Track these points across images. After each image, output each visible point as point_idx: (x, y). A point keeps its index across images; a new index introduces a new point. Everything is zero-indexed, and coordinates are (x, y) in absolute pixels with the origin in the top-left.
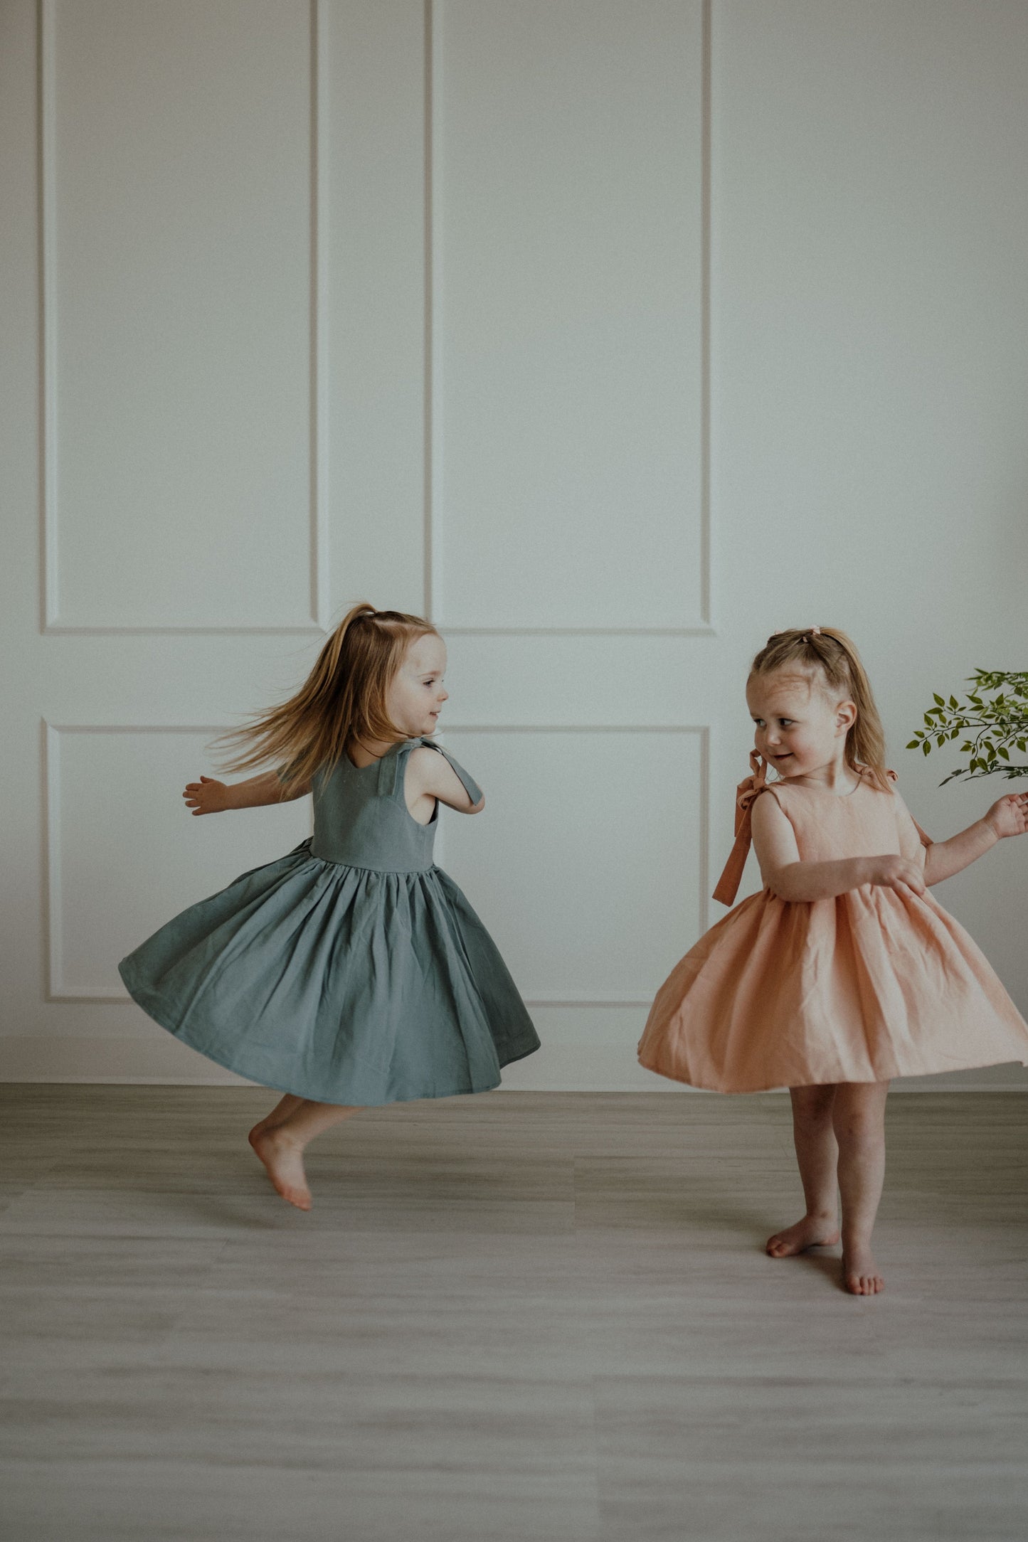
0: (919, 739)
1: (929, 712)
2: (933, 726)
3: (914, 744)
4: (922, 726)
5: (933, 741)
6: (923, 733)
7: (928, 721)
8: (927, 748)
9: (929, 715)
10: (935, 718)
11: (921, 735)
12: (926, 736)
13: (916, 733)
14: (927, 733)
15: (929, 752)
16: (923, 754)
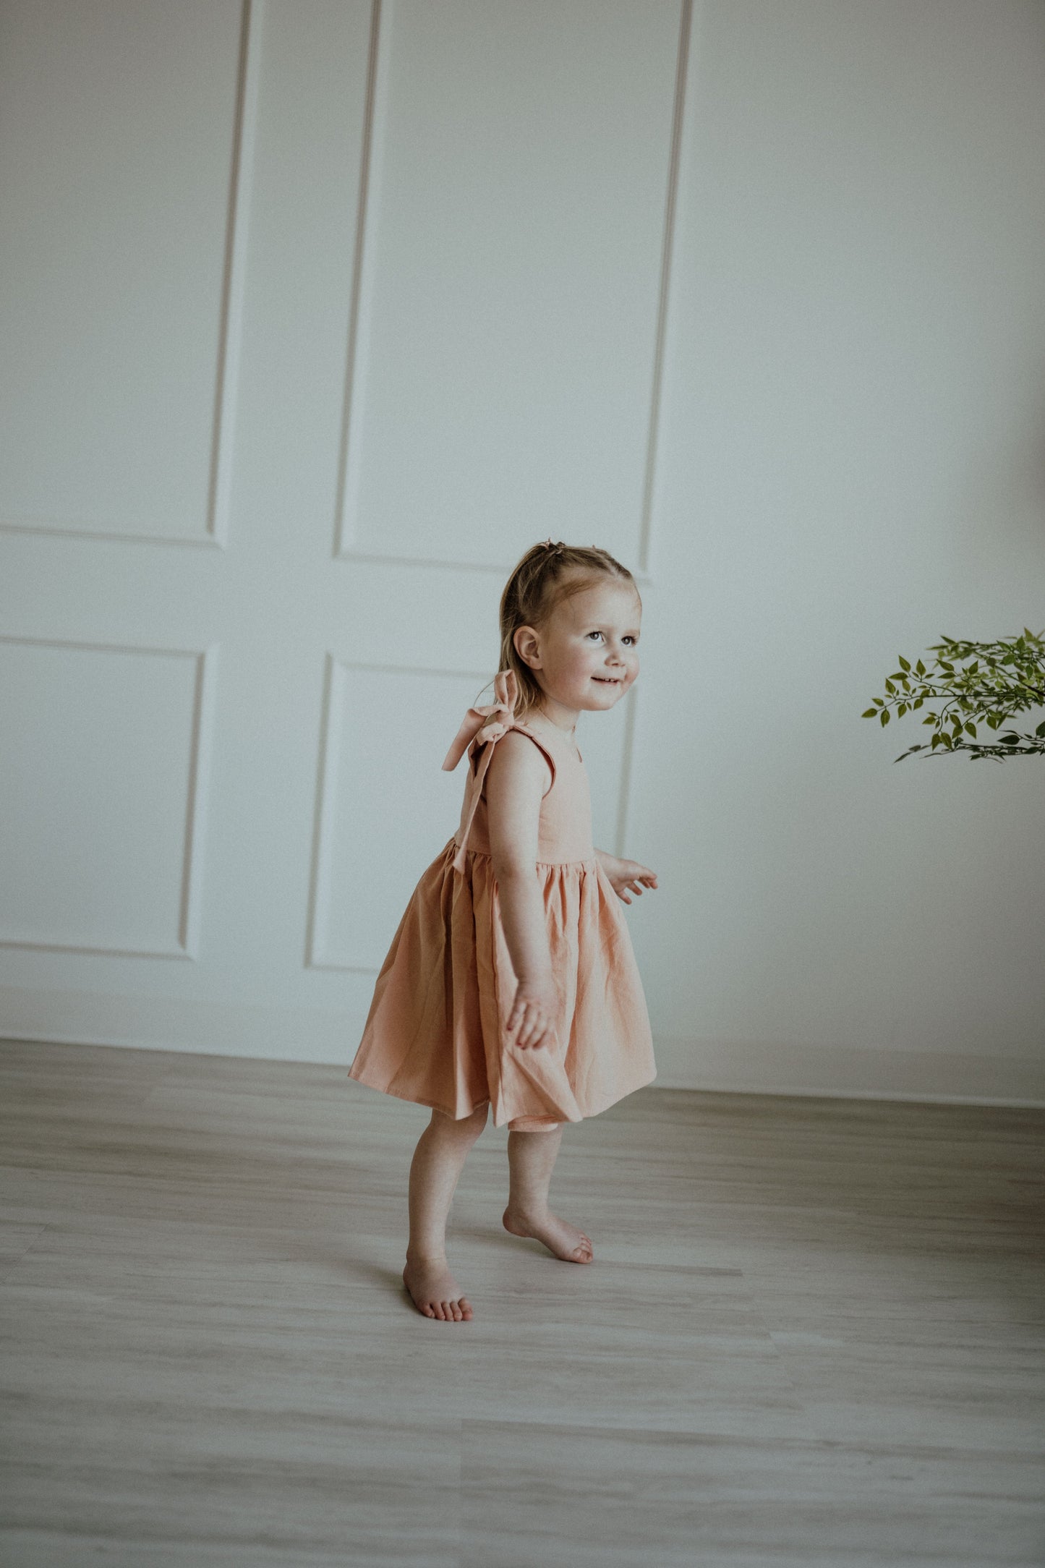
0: (876, 707)
1: (892, 677)
2: (895, 694)
3: (872, 713)
4: (882, 693)
5: (893, 710)
6: (882, 701)
7: (890, 687)
8: (885, 718)
9: (891, 680)
10: (898, 684)
11: (880, 703)
12: (885, 704)
13: (875, 700)
14: (887, 701)
15: (887, 722)
16: (881, 724)
